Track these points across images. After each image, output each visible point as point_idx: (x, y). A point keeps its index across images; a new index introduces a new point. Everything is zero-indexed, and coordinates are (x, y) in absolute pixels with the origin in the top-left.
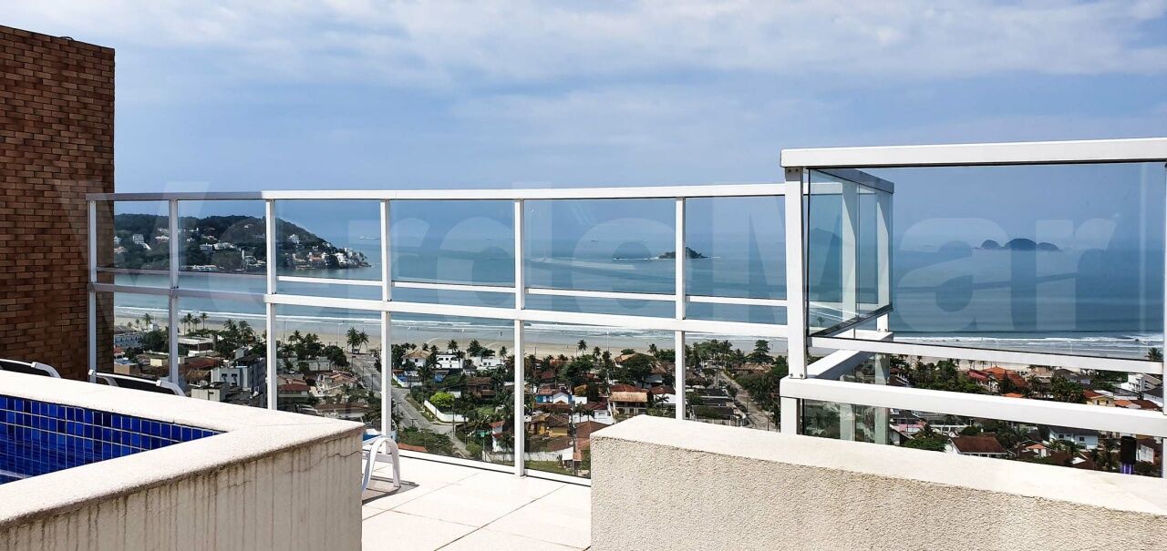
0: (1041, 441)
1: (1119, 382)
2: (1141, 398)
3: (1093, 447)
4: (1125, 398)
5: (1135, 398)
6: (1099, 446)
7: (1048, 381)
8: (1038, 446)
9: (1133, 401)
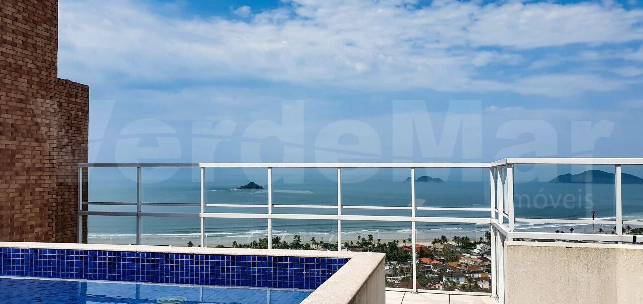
0: (439, 282)
1: (473, 249)
2: (483, 257)
3: (463, 283)
4: (476, 257)
5: (480, 257)
6: (465, 283)
7: (441, 250)
8: (438, 285)
9: (479, 258)
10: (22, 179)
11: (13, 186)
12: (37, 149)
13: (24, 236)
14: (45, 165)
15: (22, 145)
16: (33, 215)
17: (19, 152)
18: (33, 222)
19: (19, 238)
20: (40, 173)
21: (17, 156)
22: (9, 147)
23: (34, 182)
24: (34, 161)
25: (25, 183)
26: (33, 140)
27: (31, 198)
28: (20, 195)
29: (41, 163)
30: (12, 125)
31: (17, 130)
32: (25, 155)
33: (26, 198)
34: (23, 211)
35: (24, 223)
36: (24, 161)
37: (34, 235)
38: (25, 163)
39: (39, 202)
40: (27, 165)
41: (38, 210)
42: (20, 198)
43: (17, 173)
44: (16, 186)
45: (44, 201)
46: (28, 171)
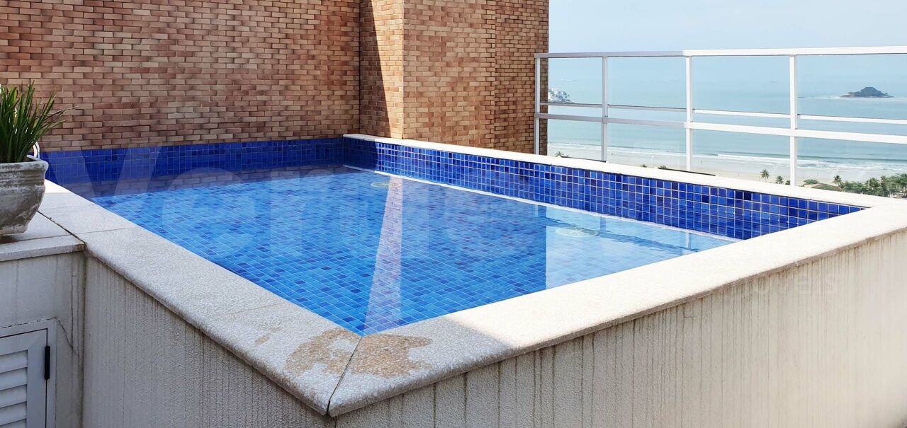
10: (454, 71)
11: (445, 80)
12: (471, 35)
13: (457, 138)
14: (482, 55)
15: (453, 31)
16: (467, 114)
17: (451, 40)
18: (467, 123)
19: (451, 140)
20: (475, 64)
21: (448, 44)
22: (438, 34)
23: (468, 76)
24: (468, 50)
25: (457, 76)
26: (466, 25)
27: (465, 94)
28: (453, 90)
29: (476, 52)
30: (443, 9)
31: (448, 14)
32: (458, 43)
33: (459, 94)
34: (457, 109)
35: (457, 123)
36: (457, 50)
37: (469, 137)
38: (457, 53)
39: (474, 99)
40: (460, 55)
41: (473, 108)
42: (453, 94)
43: (448, 65)
44: (449, 80)
45: (480, 98)
46: (461, 62)
